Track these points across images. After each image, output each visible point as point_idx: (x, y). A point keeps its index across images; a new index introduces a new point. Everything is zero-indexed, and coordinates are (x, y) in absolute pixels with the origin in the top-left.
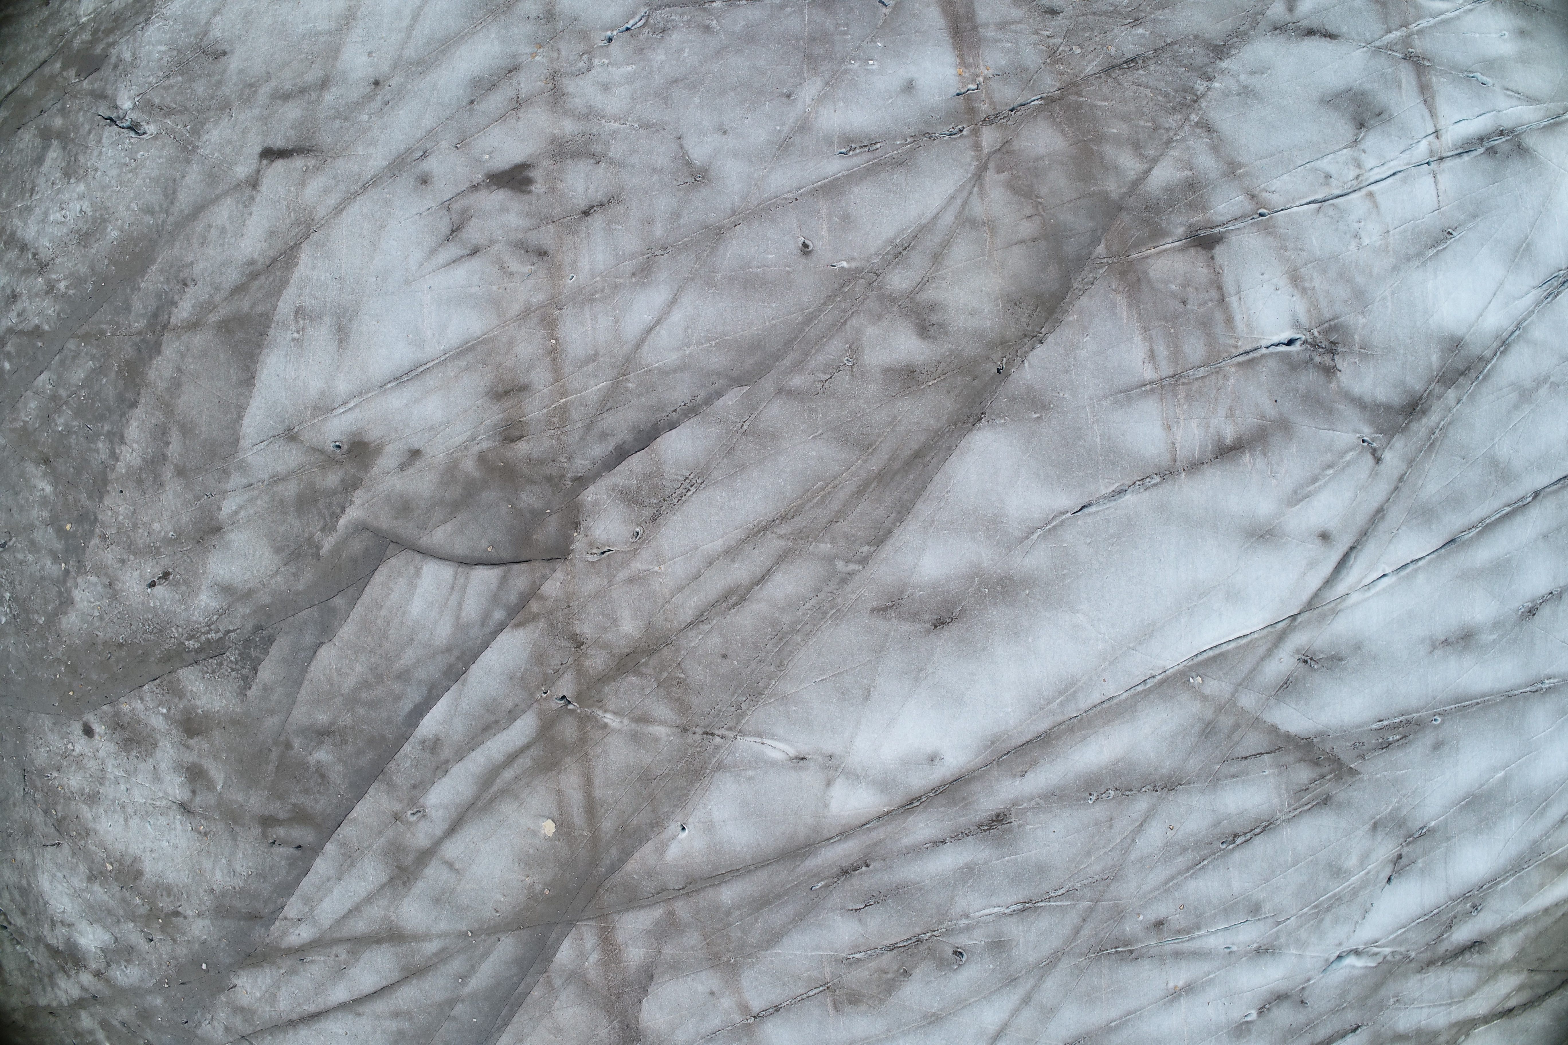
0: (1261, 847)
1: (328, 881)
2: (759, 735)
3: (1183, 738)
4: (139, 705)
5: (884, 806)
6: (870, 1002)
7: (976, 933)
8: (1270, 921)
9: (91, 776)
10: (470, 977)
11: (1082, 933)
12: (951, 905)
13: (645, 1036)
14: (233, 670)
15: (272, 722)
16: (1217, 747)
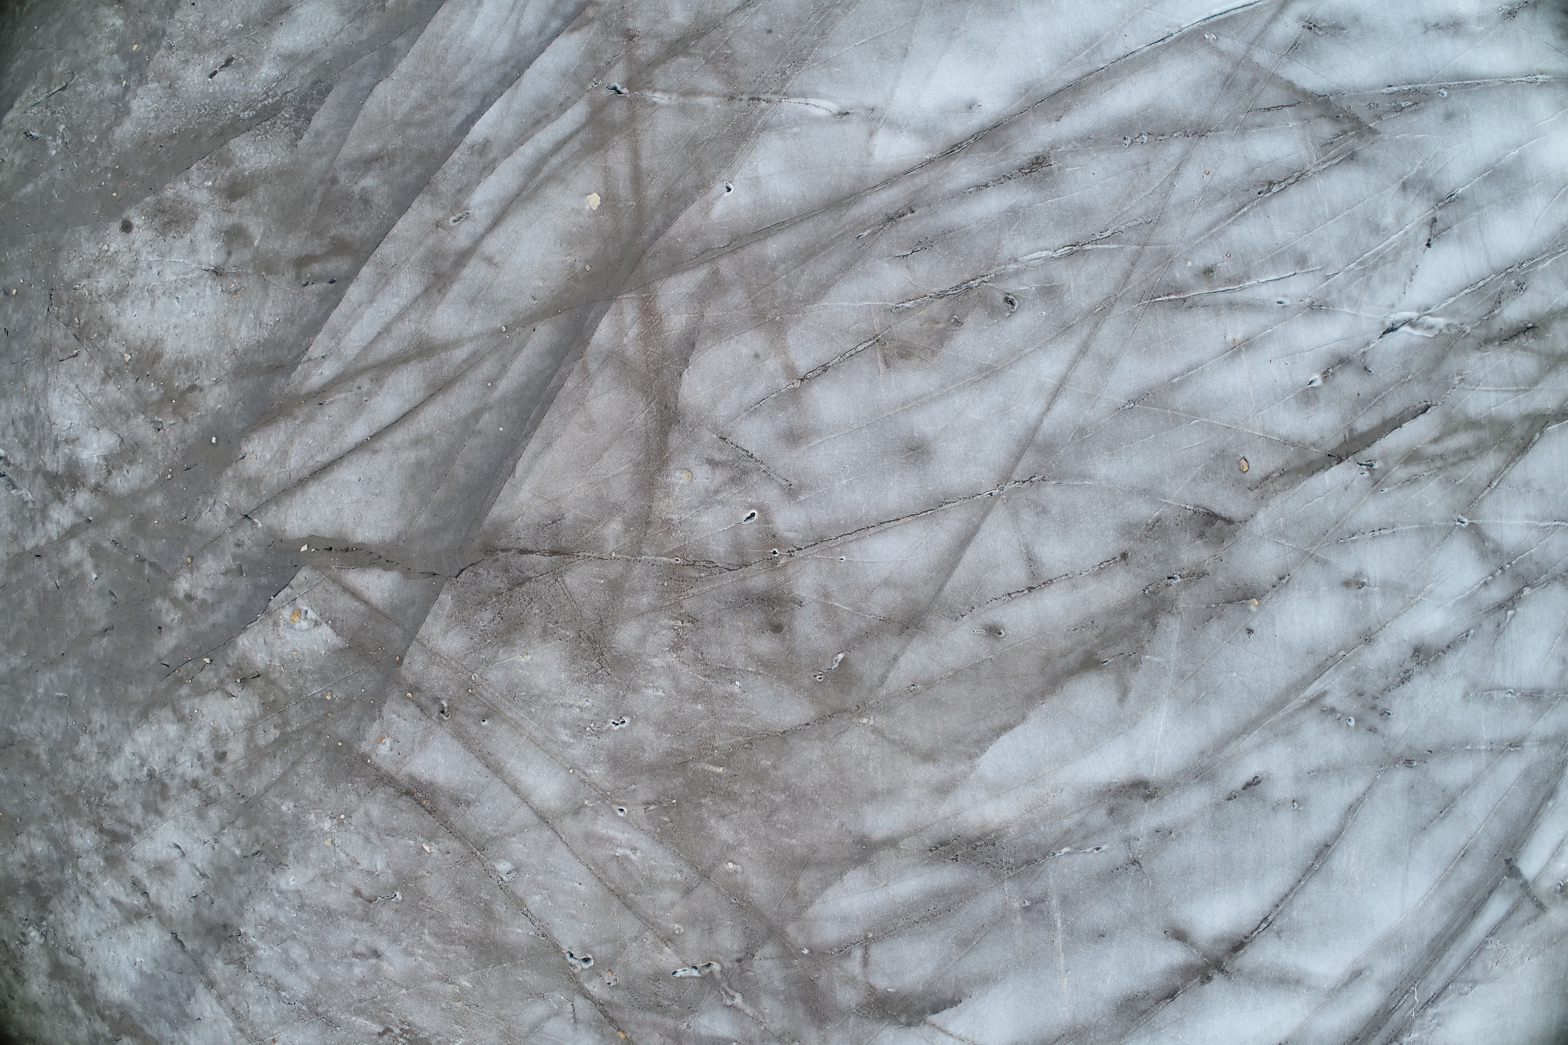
0: (1296, 196)
1: (360, 306)
2: (804, 95)
3: (1206, 88)
4: (183, 187)
5: (927, 153)
6: (922, 355)
7: (1026, 278)
8: (1318, 274)
9: (122, 271)
10: (500, 379)
11: (1132, 277)
12: (999, 249)
13: (684, 416)
14: (286, 126)
15: (320, 163)
16: (1240, 99)
